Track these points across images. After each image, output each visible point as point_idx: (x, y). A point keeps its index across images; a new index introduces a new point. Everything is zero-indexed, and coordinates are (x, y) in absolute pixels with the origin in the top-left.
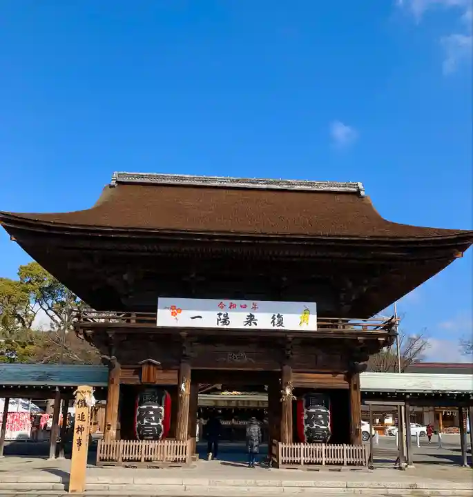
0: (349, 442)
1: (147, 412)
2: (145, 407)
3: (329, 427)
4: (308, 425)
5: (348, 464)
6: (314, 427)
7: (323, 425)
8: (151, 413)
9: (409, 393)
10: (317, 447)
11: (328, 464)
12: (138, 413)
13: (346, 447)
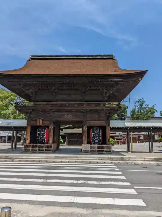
0: (106, 144)
1: (40, 135)
2: (39, 133)
5: (105, 151)
6: (95, 139)
9: (129, 127)
10: (95, 145)
11: (98, 151)
12: (37, 135)
13: (104, 146)
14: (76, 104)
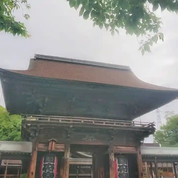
1: (48, 166)
2: (47, 163)
3: (128, 172)
4: (119, 172)
6: (122, 173)
7: (126, 172)
8: (50, 166)
12: (43, 166)
14: (104, 122)
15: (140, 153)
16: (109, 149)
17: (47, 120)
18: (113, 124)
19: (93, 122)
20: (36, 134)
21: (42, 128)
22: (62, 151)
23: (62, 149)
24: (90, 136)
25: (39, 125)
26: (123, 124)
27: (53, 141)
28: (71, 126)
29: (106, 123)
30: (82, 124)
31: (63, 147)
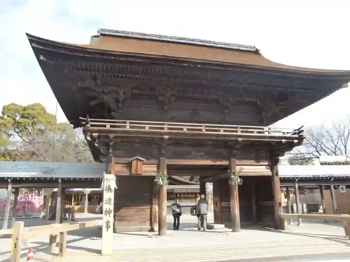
14: (222, 129)
15: (277, 174)
16: (229, 171)
17: (125, 128)
18: (237, 132)
19: (203, 130)
20: (109, 150)
21: (119, 140)
22: (154, 174)
23: (154, 171)
24: (198, 152)
25: (112, 136)
26: (253, 132)
27: (137, 159)
28: (166, 137)
29: (225, 131)
30: (185, 134)
31: (155, 169)
